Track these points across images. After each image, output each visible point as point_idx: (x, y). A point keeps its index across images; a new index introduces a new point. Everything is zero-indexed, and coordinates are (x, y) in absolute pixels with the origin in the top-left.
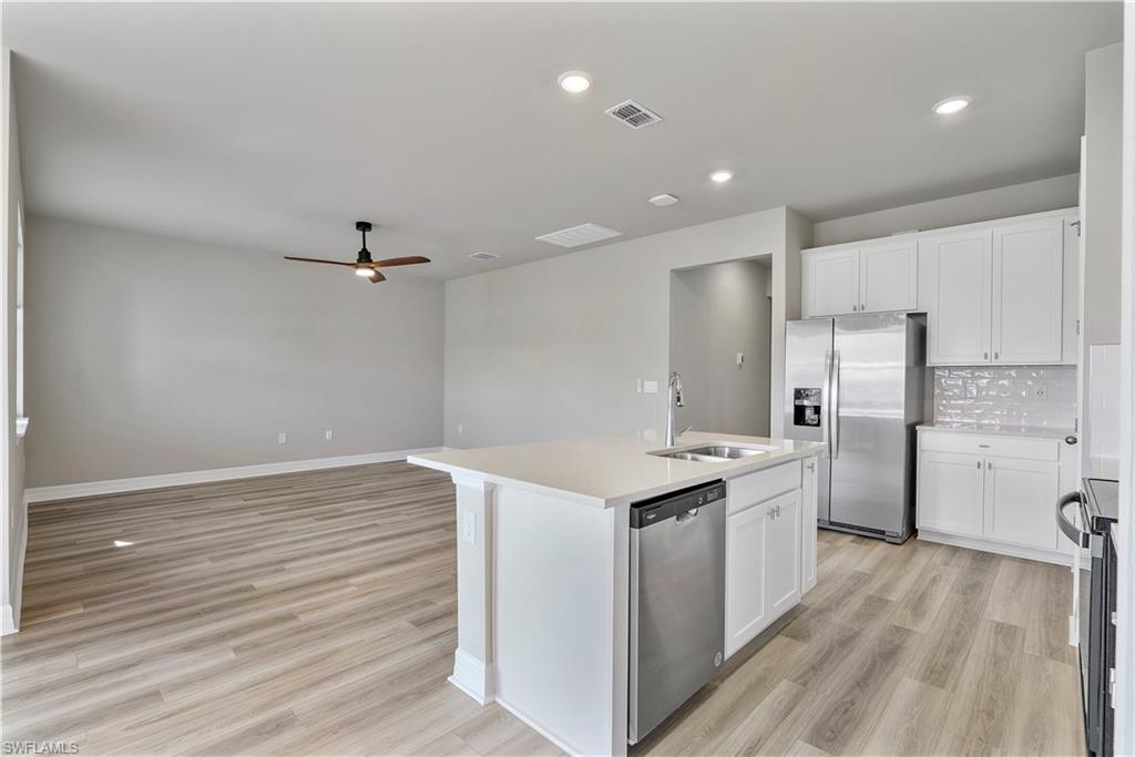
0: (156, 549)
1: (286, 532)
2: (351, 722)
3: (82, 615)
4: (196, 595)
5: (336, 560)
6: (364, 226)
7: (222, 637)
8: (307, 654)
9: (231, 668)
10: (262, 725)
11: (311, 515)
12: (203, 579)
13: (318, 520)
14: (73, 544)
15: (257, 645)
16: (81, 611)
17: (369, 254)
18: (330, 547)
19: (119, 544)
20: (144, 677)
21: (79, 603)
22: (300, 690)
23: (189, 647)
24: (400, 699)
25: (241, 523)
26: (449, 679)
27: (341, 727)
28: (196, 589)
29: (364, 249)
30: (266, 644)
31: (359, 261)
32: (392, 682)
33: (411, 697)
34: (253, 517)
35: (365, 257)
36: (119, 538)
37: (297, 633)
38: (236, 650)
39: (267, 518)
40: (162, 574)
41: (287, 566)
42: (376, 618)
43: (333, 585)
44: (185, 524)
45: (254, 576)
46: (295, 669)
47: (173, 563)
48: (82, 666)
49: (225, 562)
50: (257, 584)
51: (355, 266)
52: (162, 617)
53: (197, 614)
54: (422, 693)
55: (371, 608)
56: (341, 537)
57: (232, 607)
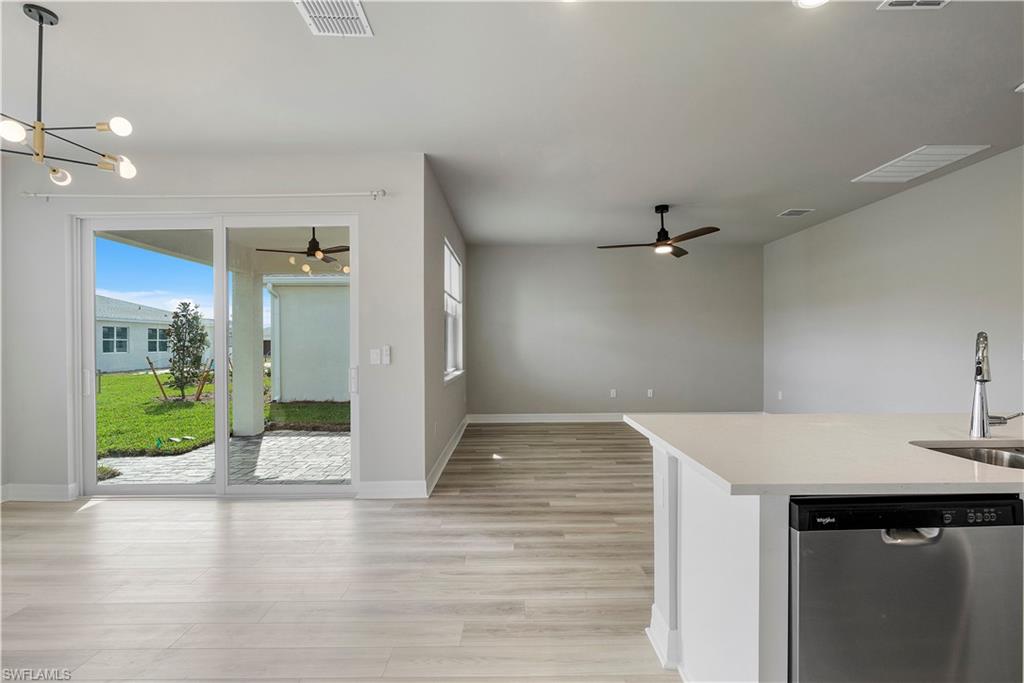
0: (510, 464)
1: (591, 468)
2: (555, 629)
3: (456, 497)
4: (515, 501)
5: (615, 498)
6: (662, 209)
7: (514, 534)
8: (557, 565)
9: (507, 557)
10: (503, 604)
11: (615, 458)
12: (524, 490)
13: (618, 463)
14: (474, 452)
15: (529, 547)
16: (457, 494)
17: (667, 232)
18: (615, 487)
19: (495, 456)
20: (465, 544)
21: (459, 489)
22: (537, 589)
23: (494, 534)
24: (598, 628)
25: (567, 456)
26: (646, 629)
27: (547, 629)
28: (517, 497)
29: (663, 229)
30: (535, 548)
31: (658, 240)
32: (600, 612)
33: (607, 631)
34: (576, 453)
35: (663, 237)
36: (496, 453)
37: (559, 547)
38: (517, 546)
39: (584, 455)
40: (505, 481)
41: (578, 495)
42: (618, 555)
43: (601, 518)
44: (535, 450)
45: (553, 497)
46: (543, 573)
47: (513, 476)
48: (443, 527)
49: (542, 482)
50: (552, 503)
51: (655, 245)
52: (493, 510)
53: (509, 514)
54: (617, 632)
55: (618, 545)
56: (628, 481)
57: (529, 515)
